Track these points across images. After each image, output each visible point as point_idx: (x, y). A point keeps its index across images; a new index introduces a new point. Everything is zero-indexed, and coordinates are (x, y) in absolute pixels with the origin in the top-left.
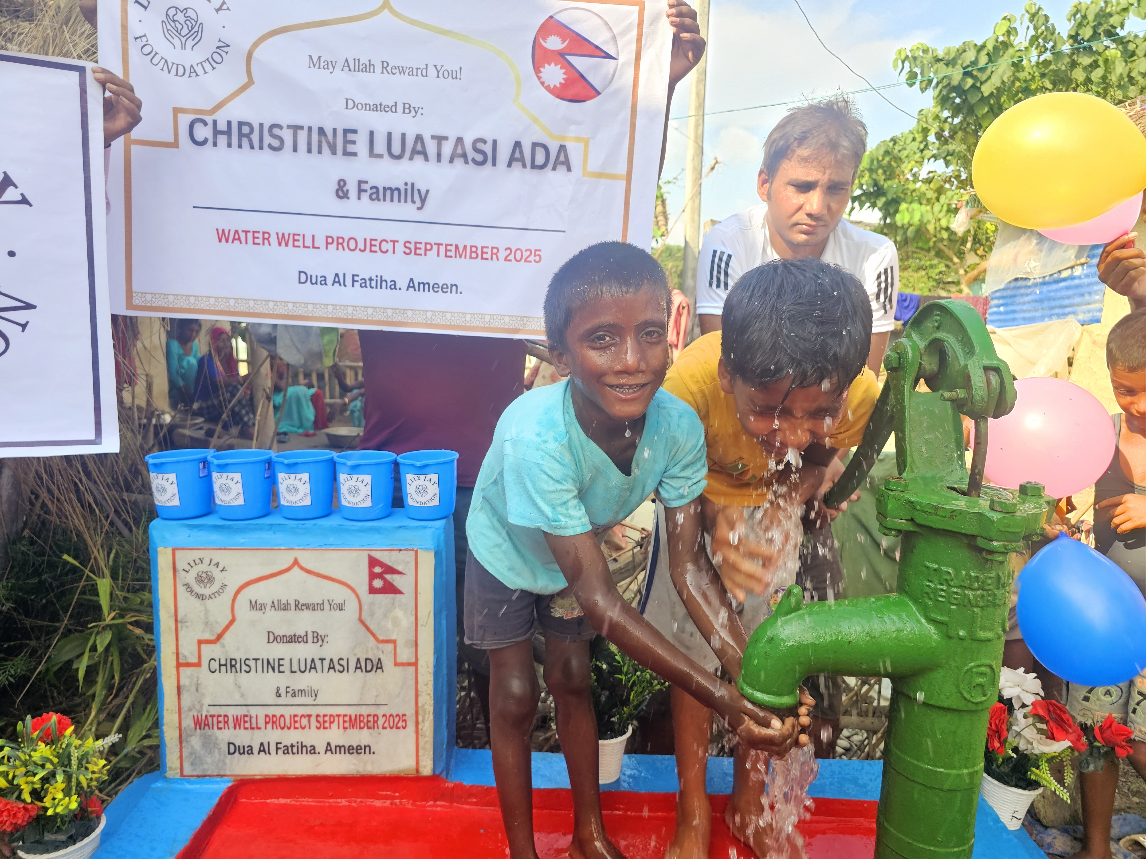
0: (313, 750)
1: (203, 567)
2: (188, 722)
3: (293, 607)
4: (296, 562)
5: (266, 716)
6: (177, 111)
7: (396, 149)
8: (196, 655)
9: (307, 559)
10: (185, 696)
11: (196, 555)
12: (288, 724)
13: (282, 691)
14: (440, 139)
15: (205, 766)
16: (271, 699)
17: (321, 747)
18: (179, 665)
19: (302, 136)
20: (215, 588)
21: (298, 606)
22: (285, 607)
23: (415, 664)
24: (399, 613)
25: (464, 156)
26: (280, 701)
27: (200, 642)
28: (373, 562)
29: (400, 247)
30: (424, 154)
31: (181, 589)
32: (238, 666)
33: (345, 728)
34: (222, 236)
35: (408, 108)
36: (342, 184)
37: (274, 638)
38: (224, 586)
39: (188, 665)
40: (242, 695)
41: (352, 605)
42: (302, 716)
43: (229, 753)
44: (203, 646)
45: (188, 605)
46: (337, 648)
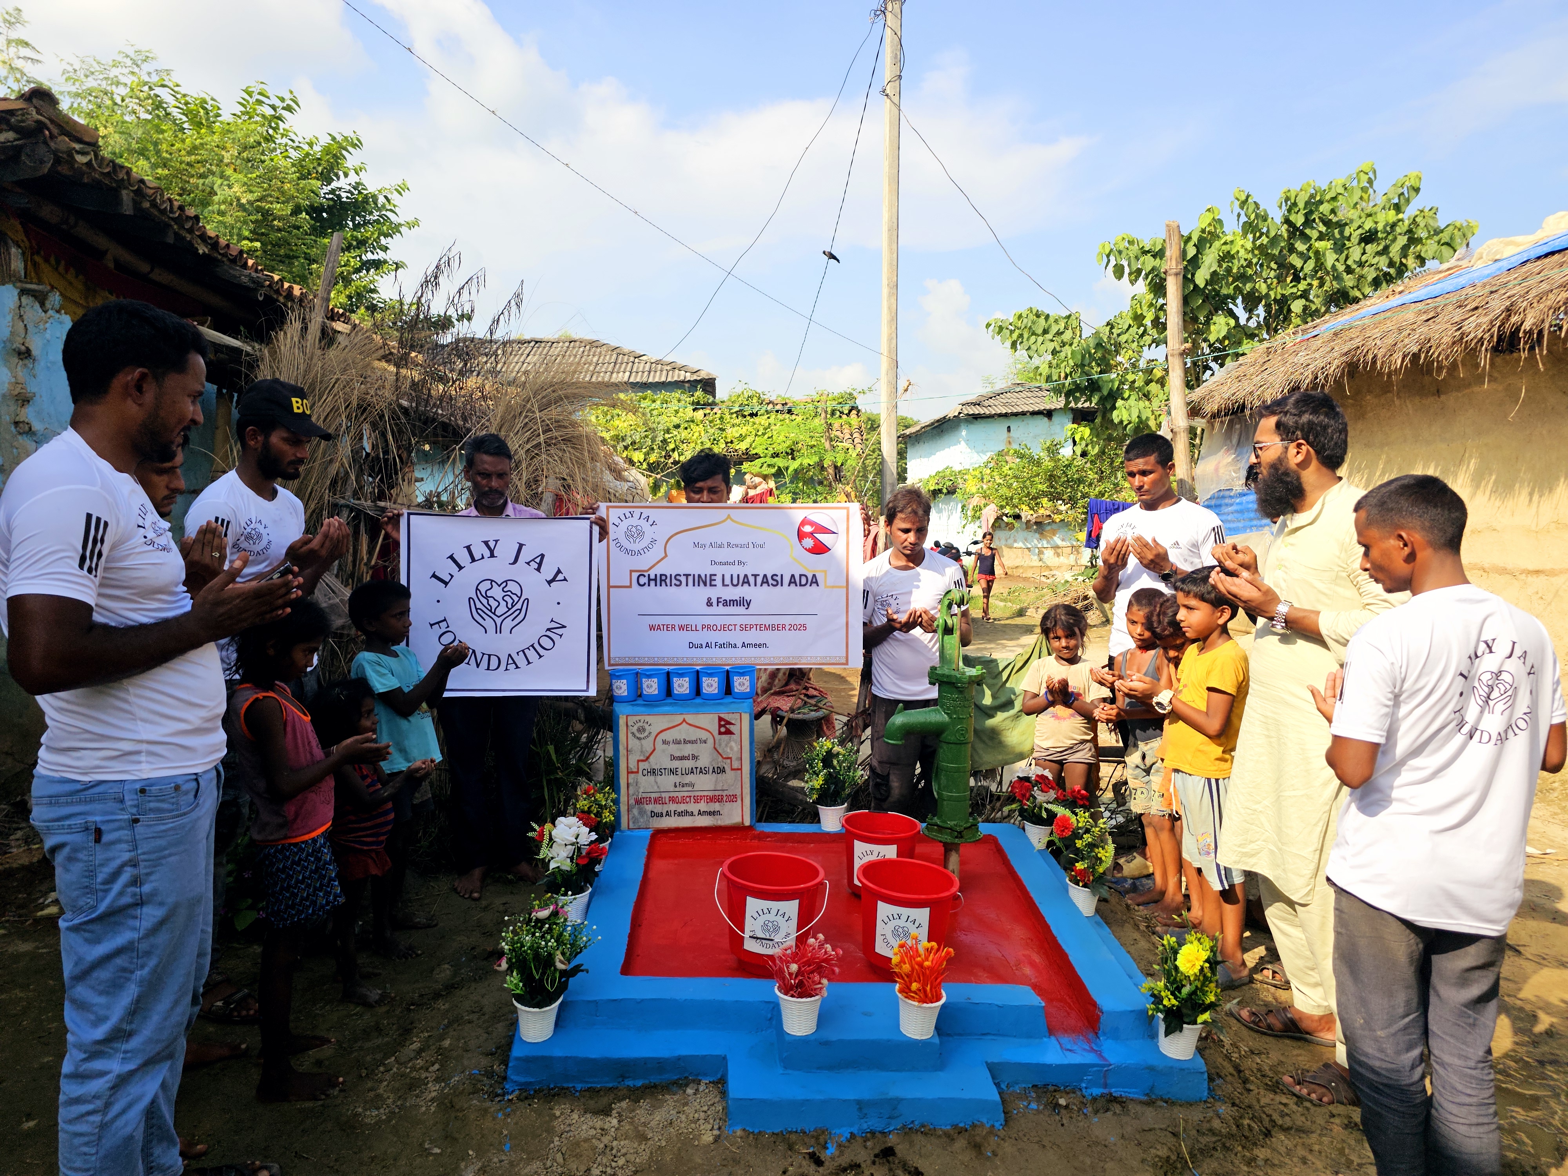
0: (692, 814)
1: (641, 724)
2: (632, 801)
3: (683, 742)
4: (684, 720)
5: (670, 797)
8: (636, 768)
9: (690, 718)
10: (631, 788)
11: (638, 718)
12: (680, 801)
13: (678, 784)
15: (641, 824)
16: (672, 788)
17: (696, 813)
18: (628, 773)
20: (646, 734)
21: (686, 742)
22: (679, 742)
23: (741, 769)
24: (733, 744)
26: (677, 789)
27: (638, 761)
28: (720, 719)
31: (630, 735)
32: (656, 772)
33: (708, 803)
37: (674, 758)
38: (650, 733)
39: (633, 772)
40: (658, 787)
41: (710, 741)
42: (687, 796)
43: (652, 817)
44: (640, 763)
45: (633, 743)
46: (703, 762)
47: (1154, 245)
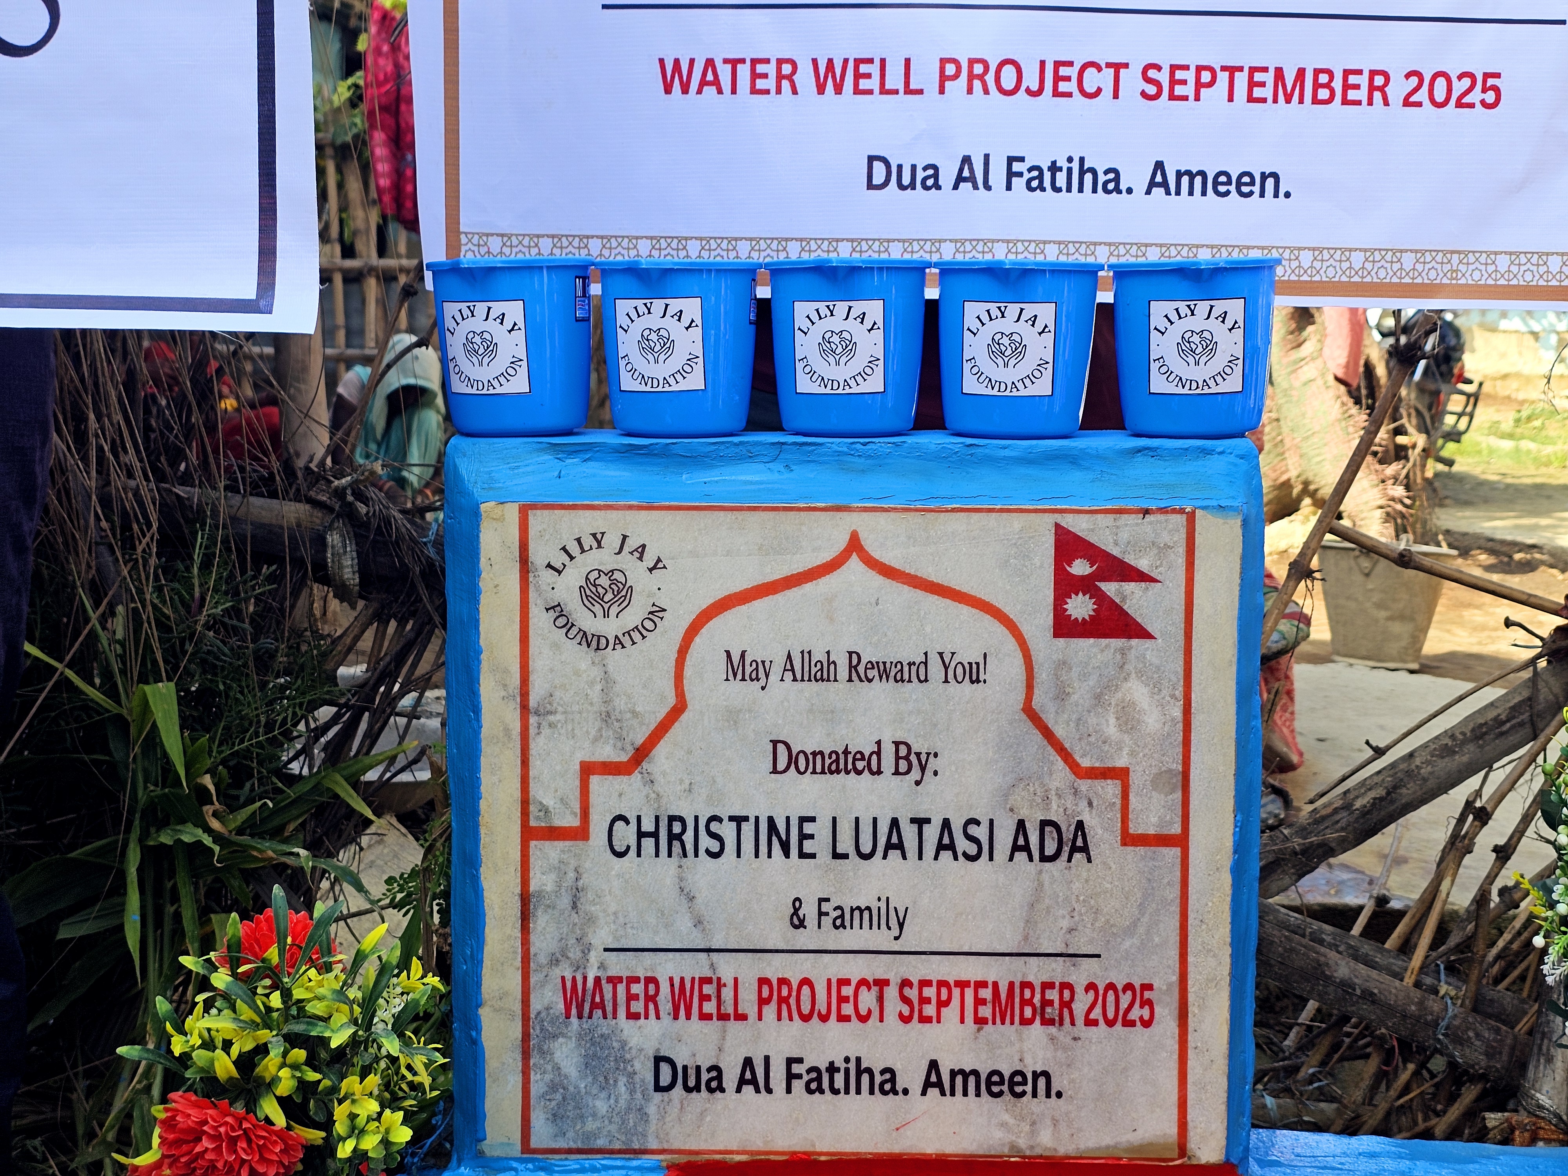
0: (889, 1084)
1: (603, 558)
2: (548, 998)
3: (843, 672)
4: (855, 545)
5: (763, 981)
8: (576, 807)
9: (888, 536)
10: (541, 922)
11: (584, 523)
12: (821, 1005)
13: (809, 911)
15: (591, 1125)
16: (778, 933)
17: (911, 1076)
18: (528, 834)
20: (633, 616)
21: (858, 670)
22: (820, 672)
23: (1181, 841)
24: (1138, 692)
26: (804, 939)
27: (588, 770)
28: (1067, 545)
31: (540, 620)
32: (689, 837)
33: (980, 1021)
37: (789, 759)
38: (657, 612)
39: (554, 833)
40: (698, 923)
41: (1006, 668)
42: (863, 982)
43: (658, 1088)
44: (595, 781)
45: (559, 664)
46: (961, 790)
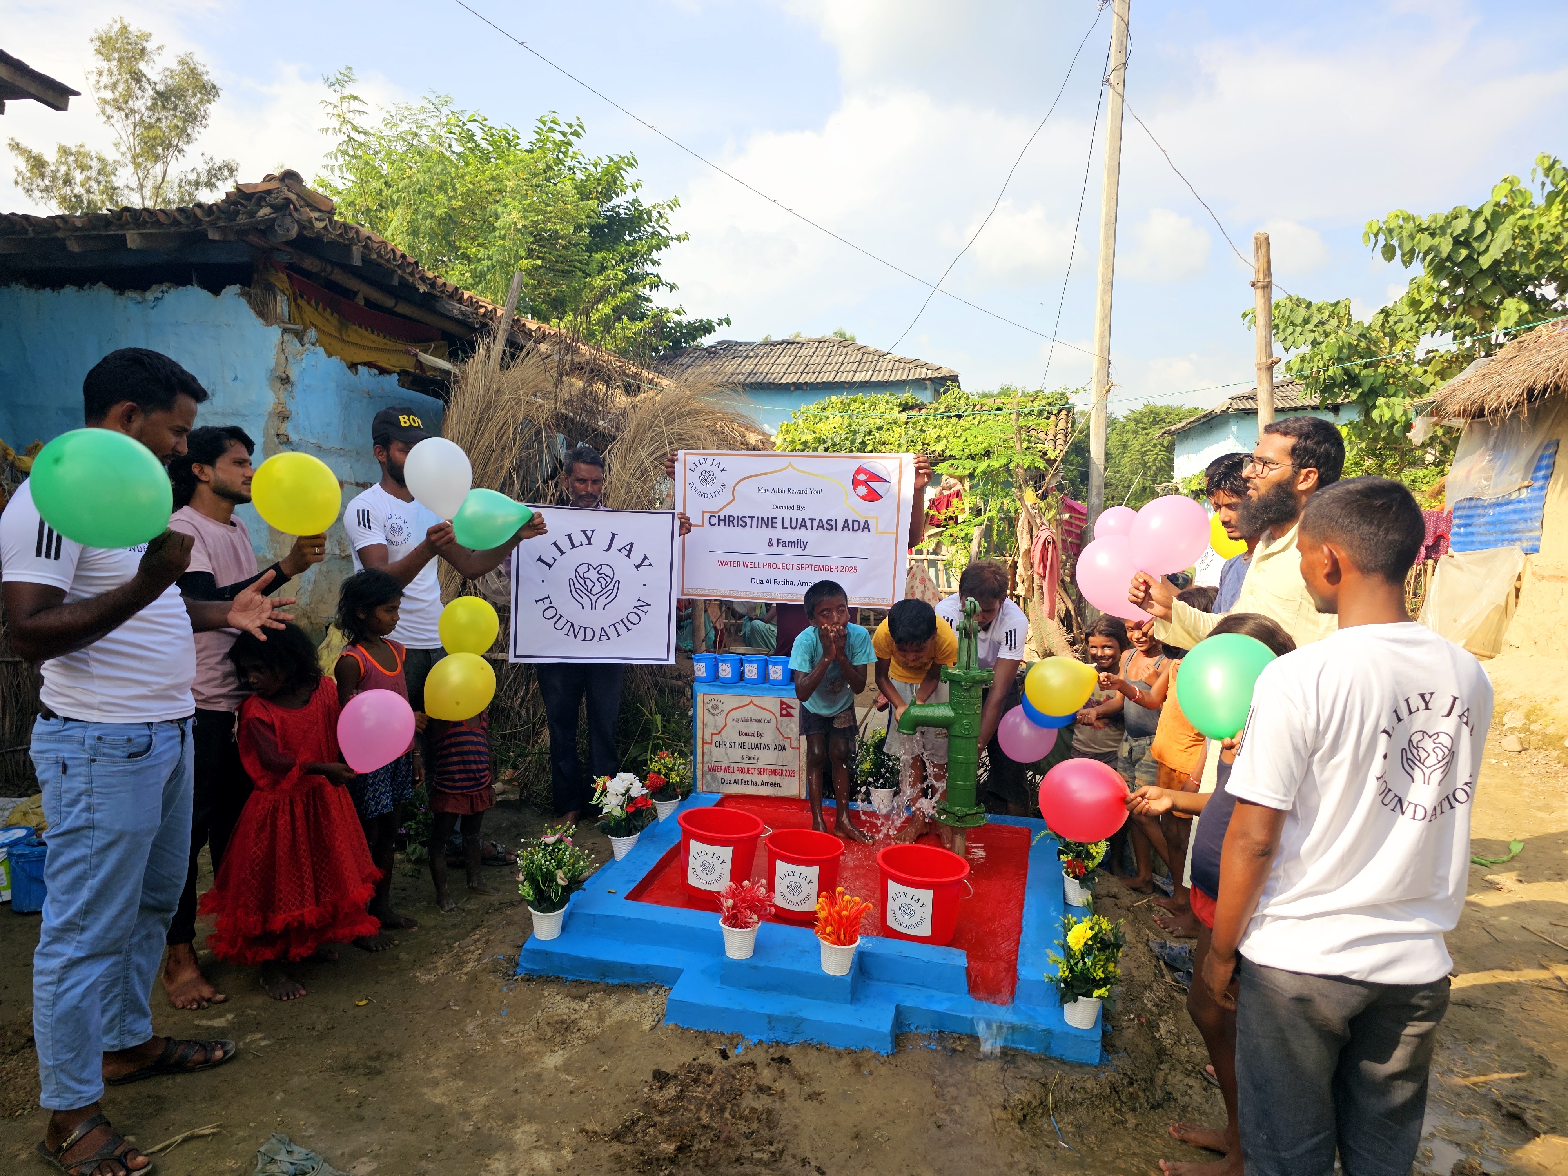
0: (756, 784)
1: (715, 702)
2: (706, 768)
3: (750, 721)
4: (751, 702)
5: (737, 767)
6: (704, 512)
7: (794, 525)
8: (711, 740)
9: (756, 700)
10: (706, 757)
11: (713, 697)
12: (746, 772)
13: (744, 757)
14: (812, 520)
15: (712, 788)
16: (740, 760)
17: (759, 783)
18: (704, 743)
19: (755, 521)
20: (719, 711)
21: (752, 721)
22: (746, 721)
23: (799, 748)
25: (823, 527)
26: (743, 761)
27: (712, 734)
28: (782, 703)
29: (795, 567)
30: (805, 526)
31: (706, 711)
32: (727, 745)
33: (770, 775)
34: (720, 563)
35: (799, 507)
36: (770, 540)
37: (742, 734)
38: (722, 711)
39: (707, 744)
40: (728, 758)
41: (773, 721)
42: (752, 768)
43: (722, 783)
44: (713, 736)
45: (708, 718)
46: (767, 739)
47: (1435, 220)
